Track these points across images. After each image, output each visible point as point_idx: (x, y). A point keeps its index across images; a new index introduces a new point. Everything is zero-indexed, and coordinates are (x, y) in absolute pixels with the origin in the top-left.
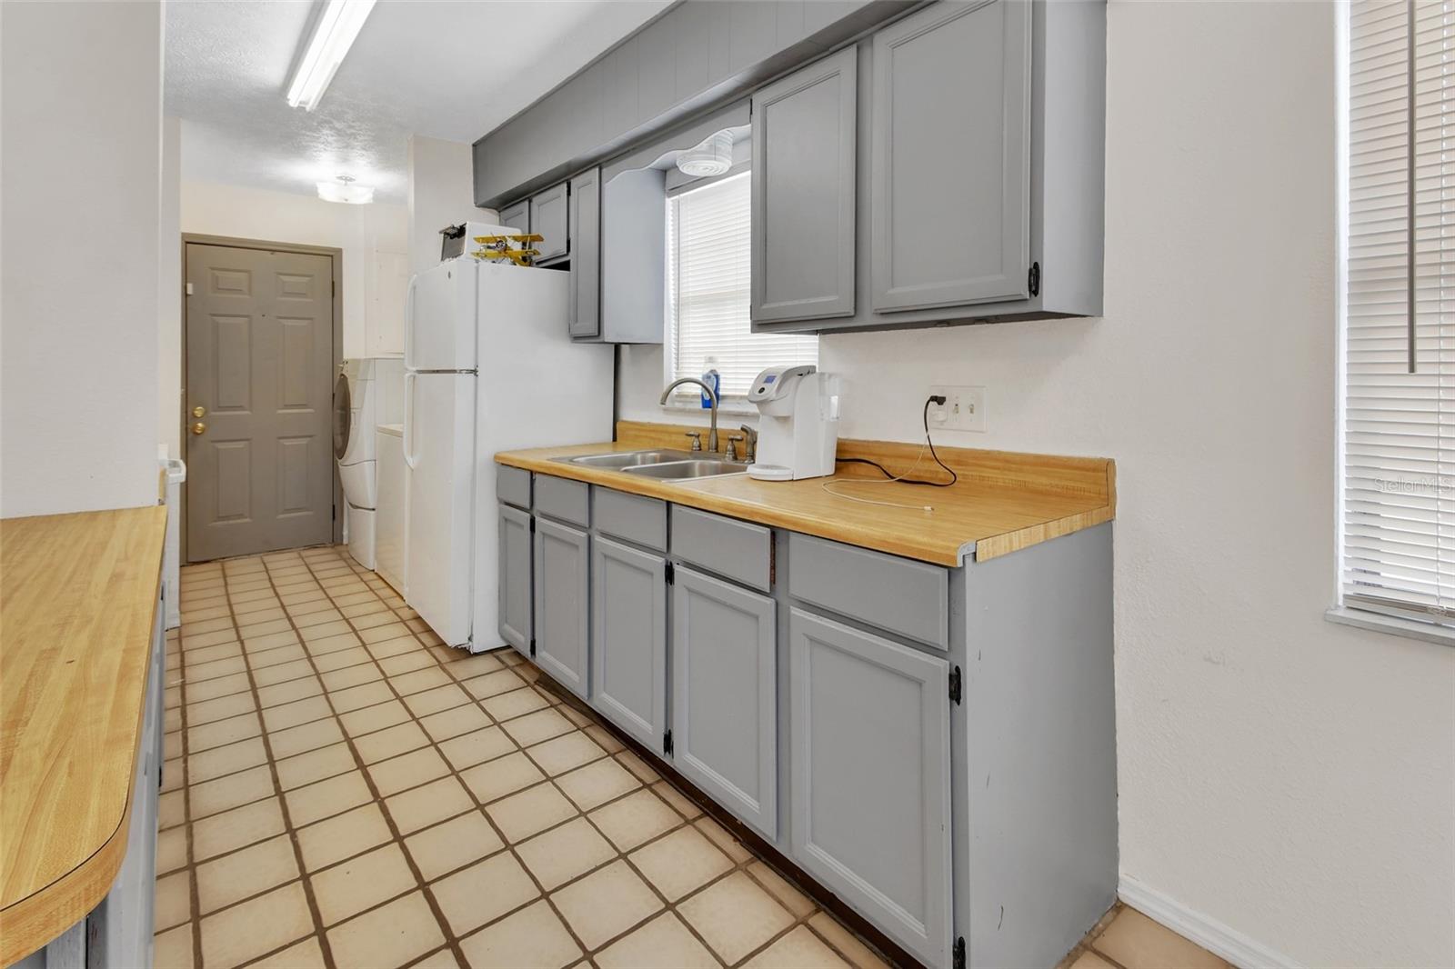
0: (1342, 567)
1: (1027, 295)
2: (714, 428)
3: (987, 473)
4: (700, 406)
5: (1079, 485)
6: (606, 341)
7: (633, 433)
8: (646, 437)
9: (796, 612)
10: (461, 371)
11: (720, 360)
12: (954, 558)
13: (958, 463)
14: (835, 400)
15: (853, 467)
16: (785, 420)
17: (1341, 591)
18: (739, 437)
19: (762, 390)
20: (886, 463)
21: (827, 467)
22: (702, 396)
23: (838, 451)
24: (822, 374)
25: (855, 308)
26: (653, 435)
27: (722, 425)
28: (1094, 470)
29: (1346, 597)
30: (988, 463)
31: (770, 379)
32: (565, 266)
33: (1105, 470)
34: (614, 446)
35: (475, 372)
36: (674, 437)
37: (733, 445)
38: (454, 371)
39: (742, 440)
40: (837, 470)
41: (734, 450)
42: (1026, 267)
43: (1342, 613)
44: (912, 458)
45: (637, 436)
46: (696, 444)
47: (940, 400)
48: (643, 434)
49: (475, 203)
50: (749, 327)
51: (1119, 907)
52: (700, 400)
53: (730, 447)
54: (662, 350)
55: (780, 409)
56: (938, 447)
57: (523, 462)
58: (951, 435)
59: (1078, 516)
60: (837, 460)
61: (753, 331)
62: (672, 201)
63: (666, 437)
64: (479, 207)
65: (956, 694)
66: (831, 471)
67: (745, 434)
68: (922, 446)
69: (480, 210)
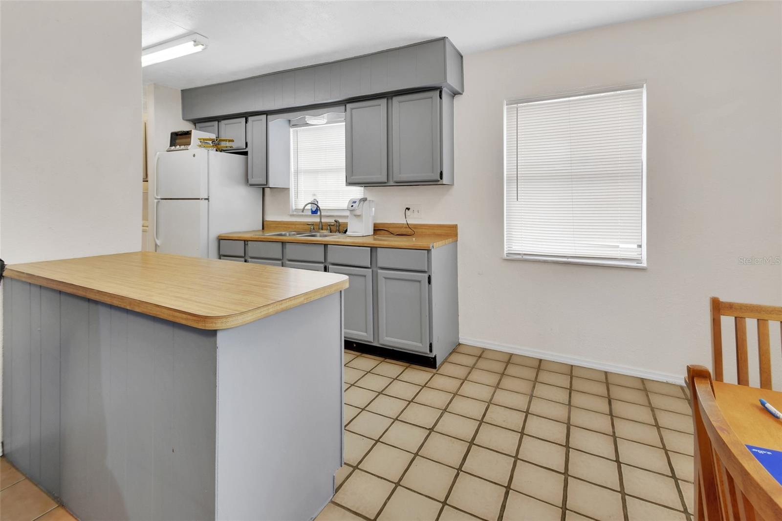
0: (505, 247)
1: (439, 179)
2: (321, 222)
3: (424, 230)
4: (310, 213)
5: (449, 232)
6: (270, 187)
7: (274, 225)
8: (282, 227)
9: (380, 271)
10: (202, 199)
11: (318, 195)
12: (429, 247)
13: (415, 228)
14: (373, 209)
15: (378, 232)
16: (358, 216)
17: (505, 252)
18: (333, 224)
19: (352, 206)
20: (391, 230)
21: (371, 232)
22: (311, 209)
23: (374, 227)
24: (370, 201)
25: (387, 180)
26: (286, 226)
27: (323, 220)
28: (453, 227)
29: (506, 254)
30: (424, 227)
31: (355, 202)
32: (245, 153)
33: (455, 227)
34: (263, 232)
35: (208, 199)
36: (297, 226)
37: (330, 227)
38: (199, 199)
39: (334, 225)
40: (374, 233)
41: (330, 229)
42: (439, 172)
43: (505, 256)
44: (401, 227)
45: (277, 227)
46: (312, 227)
47: (408, 209)
48: (280, 225)
49: (183, 118)
50: (345, 184)
51: (459, 344)
52: (310, 211)
53: (329, 228)
54: (289, 191)
55: (358, 212)
56: (410, 224)
57: (240, 237)
58: (414, 219)
59: (451, 239)
60: (374, 230)
61: (346, 185)
62: (294, 130)
63: (293, 226)
64: (184, 120)
65: (429, 282)
66: (372, 234)
67: (336, 223)
68: (404, 224)
69: (185, 122)
